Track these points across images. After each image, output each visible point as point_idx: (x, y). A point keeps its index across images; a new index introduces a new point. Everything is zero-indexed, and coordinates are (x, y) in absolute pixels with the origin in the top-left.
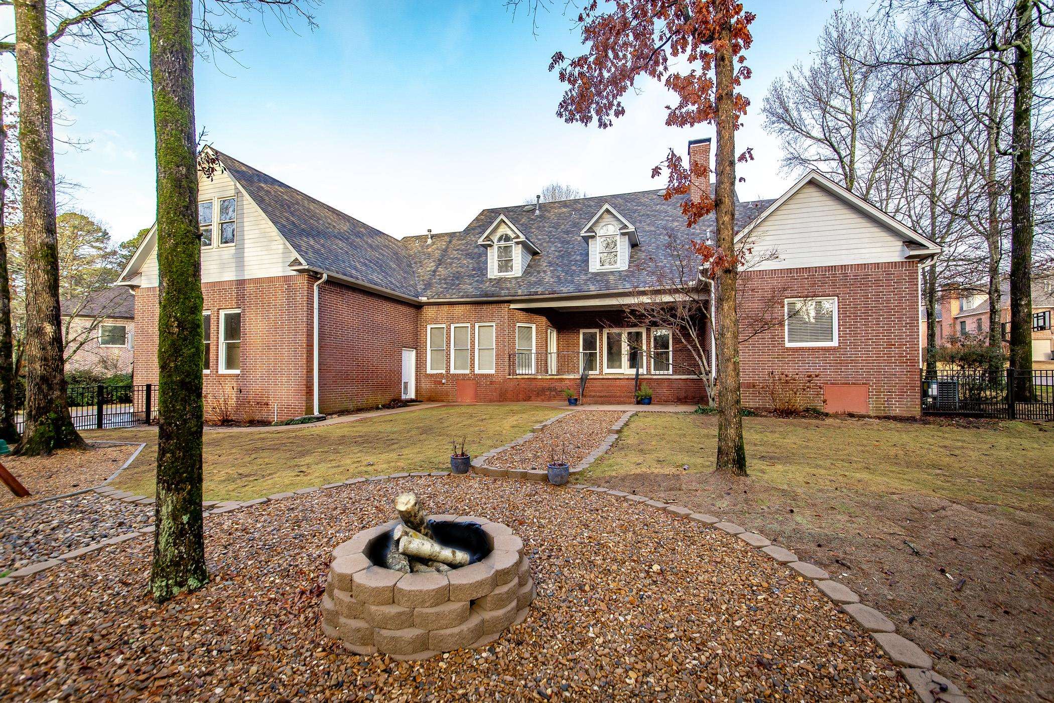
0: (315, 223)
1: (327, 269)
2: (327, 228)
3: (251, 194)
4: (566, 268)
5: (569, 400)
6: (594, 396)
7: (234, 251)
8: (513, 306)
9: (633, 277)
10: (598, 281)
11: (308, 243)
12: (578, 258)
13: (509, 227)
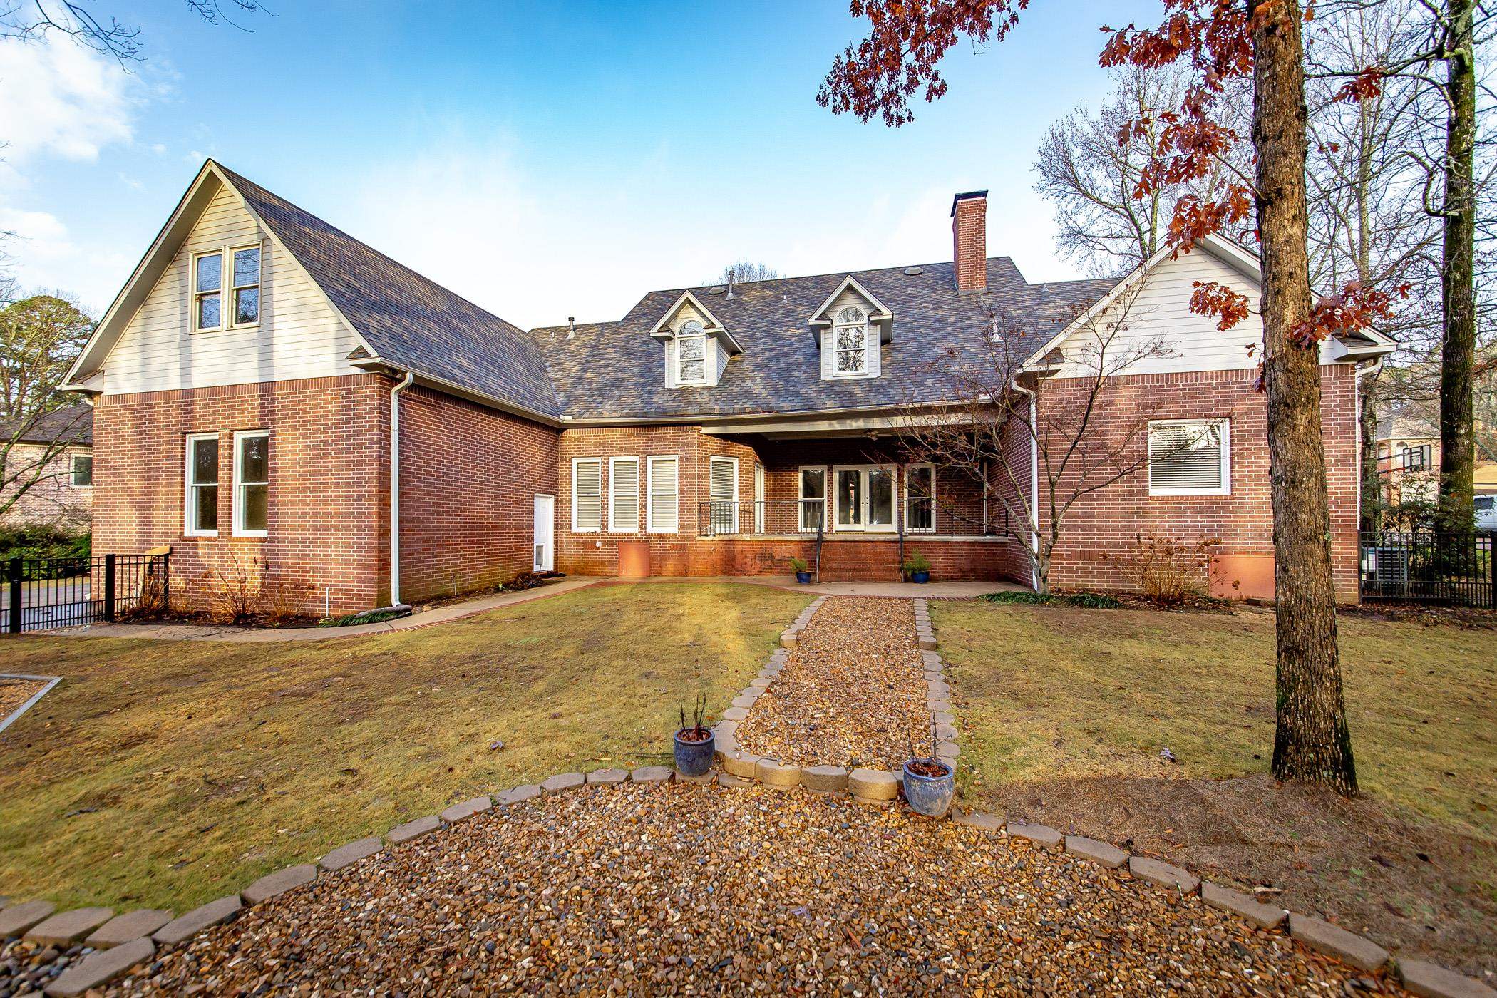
0: (396, 296)
1: (413, 365)
2: (415, 304)
3: (286, 241)
4: (785, 375)
5: (799, 576)
6: (835, 570)
7: (255, 336)
8: (705, 430)
9: (892, 387)
10: (837, 394)
11: (381, 323)
12: (801, 359)
13: (699, 311)
